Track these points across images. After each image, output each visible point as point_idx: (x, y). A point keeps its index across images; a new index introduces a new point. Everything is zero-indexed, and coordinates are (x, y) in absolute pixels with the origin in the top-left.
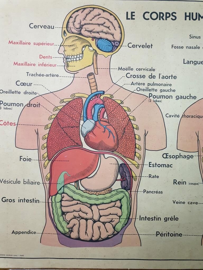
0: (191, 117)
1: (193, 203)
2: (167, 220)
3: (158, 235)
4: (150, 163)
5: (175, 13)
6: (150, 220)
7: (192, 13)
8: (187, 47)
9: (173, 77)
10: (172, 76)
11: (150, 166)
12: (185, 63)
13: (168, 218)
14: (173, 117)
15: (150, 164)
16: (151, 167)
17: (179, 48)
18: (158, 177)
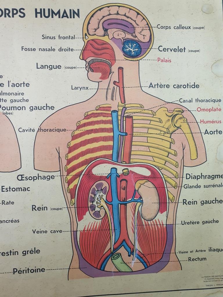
0: (48, 130)
1: (56, 231)
2: (25, 254)
3: (15, 273)
4: (3, 187)
5: (24, 9)
6: (5, 255)
7: (44, 10)
8: (40, 49)
9: (25, 85)
10: (24, 83)
11: (2, 191)
12: (38, 67)
13: (28, 251)
14: (27, 131)
15: (2, 189)
16: (4, 191)
17: (30, 50)
18: (13, 203)
